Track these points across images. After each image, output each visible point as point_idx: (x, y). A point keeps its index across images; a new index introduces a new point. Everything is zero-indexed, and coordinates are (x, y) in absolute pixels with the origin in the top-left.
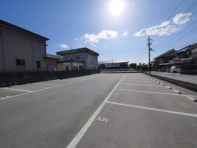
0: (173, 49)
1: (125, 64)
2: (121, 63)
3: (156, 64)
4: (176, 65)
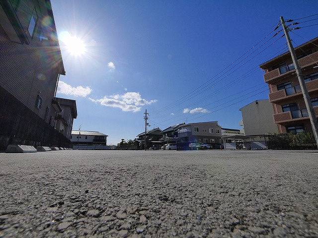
0: (158, 128)
1: (103, 139)
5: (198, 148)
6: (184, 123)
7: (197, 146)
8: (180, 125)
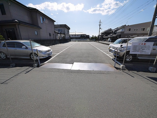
1: (84, 36)
2: (81, 35)
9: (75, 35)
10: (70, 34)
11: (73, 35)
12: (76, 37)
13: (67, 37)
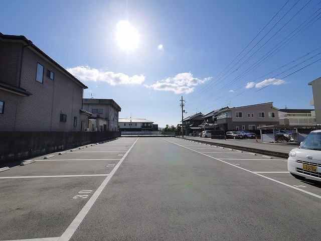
0: (200, 113)
1: (149, 125)
2: (144, 123)
3: (186, 127)
4: (206, 129)
5: (236, 137)
6: (228, 107)
7: (234, 135)
8: (223, 109)
9: (131, 124)
10: (120, 121)
11: (125, 124)
12: (132, 127)
13: (113, 126)
